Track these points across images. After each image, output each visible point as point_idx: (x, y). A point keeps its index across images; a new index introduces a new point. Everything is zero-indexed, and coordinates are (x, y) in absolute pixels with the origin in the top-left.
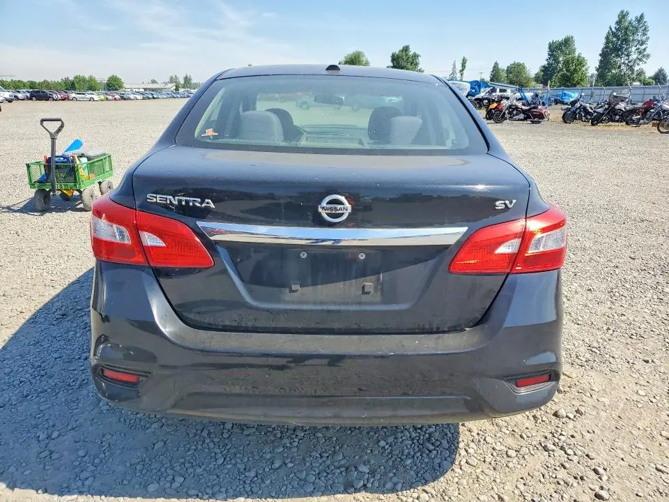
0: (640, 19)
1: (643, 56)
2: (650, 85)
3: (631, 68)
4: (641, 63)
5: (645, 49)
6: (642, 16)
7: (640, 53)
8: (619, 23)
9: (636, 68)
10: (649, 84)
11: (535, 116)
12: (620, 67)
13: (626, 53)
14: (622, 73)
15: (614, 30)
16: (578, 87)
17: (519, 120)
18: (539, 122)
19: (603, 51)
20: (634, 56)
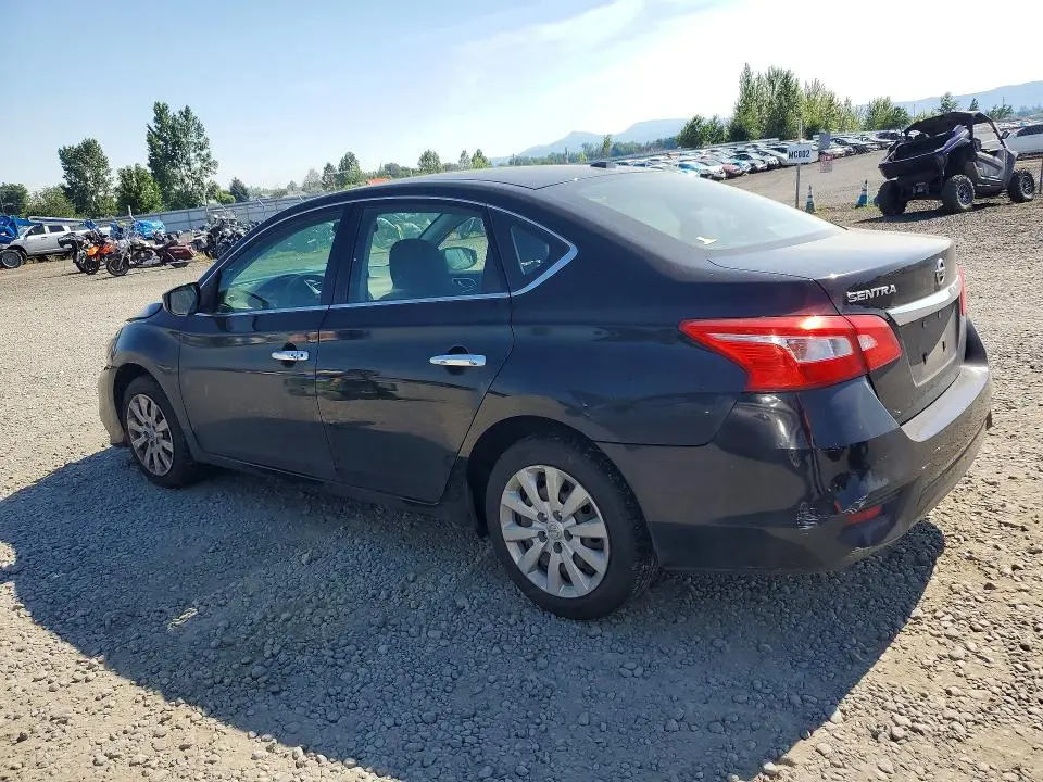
0: (186, 114)
1: (209, 164)
2: (230, 203)
3: (198, 181)
4: (209, 173)
5: (208, 156)
6: (187, 110)
7: (204, 160)
8: (159, 119)
9: (206, 181)
10: (228, 202)
11: (178, 256)
12: (183, 181)
13: (184, 161)
14: (189, 189)
15: (155, 130)
16: (151, 212)
17: (153, 266)
18: (185, 265)
19: (151, 161)
20: (197, 165)
